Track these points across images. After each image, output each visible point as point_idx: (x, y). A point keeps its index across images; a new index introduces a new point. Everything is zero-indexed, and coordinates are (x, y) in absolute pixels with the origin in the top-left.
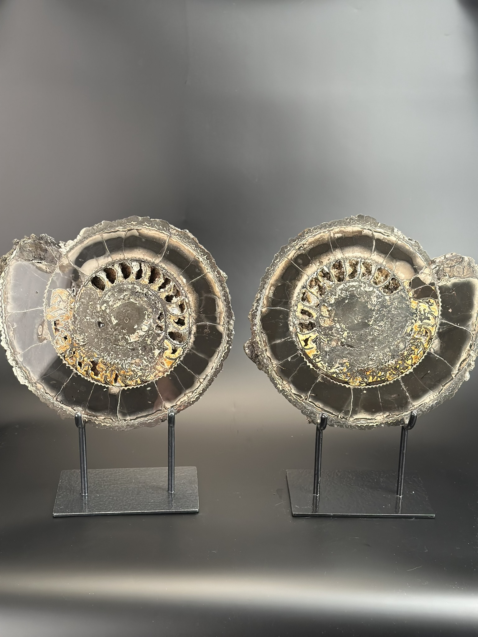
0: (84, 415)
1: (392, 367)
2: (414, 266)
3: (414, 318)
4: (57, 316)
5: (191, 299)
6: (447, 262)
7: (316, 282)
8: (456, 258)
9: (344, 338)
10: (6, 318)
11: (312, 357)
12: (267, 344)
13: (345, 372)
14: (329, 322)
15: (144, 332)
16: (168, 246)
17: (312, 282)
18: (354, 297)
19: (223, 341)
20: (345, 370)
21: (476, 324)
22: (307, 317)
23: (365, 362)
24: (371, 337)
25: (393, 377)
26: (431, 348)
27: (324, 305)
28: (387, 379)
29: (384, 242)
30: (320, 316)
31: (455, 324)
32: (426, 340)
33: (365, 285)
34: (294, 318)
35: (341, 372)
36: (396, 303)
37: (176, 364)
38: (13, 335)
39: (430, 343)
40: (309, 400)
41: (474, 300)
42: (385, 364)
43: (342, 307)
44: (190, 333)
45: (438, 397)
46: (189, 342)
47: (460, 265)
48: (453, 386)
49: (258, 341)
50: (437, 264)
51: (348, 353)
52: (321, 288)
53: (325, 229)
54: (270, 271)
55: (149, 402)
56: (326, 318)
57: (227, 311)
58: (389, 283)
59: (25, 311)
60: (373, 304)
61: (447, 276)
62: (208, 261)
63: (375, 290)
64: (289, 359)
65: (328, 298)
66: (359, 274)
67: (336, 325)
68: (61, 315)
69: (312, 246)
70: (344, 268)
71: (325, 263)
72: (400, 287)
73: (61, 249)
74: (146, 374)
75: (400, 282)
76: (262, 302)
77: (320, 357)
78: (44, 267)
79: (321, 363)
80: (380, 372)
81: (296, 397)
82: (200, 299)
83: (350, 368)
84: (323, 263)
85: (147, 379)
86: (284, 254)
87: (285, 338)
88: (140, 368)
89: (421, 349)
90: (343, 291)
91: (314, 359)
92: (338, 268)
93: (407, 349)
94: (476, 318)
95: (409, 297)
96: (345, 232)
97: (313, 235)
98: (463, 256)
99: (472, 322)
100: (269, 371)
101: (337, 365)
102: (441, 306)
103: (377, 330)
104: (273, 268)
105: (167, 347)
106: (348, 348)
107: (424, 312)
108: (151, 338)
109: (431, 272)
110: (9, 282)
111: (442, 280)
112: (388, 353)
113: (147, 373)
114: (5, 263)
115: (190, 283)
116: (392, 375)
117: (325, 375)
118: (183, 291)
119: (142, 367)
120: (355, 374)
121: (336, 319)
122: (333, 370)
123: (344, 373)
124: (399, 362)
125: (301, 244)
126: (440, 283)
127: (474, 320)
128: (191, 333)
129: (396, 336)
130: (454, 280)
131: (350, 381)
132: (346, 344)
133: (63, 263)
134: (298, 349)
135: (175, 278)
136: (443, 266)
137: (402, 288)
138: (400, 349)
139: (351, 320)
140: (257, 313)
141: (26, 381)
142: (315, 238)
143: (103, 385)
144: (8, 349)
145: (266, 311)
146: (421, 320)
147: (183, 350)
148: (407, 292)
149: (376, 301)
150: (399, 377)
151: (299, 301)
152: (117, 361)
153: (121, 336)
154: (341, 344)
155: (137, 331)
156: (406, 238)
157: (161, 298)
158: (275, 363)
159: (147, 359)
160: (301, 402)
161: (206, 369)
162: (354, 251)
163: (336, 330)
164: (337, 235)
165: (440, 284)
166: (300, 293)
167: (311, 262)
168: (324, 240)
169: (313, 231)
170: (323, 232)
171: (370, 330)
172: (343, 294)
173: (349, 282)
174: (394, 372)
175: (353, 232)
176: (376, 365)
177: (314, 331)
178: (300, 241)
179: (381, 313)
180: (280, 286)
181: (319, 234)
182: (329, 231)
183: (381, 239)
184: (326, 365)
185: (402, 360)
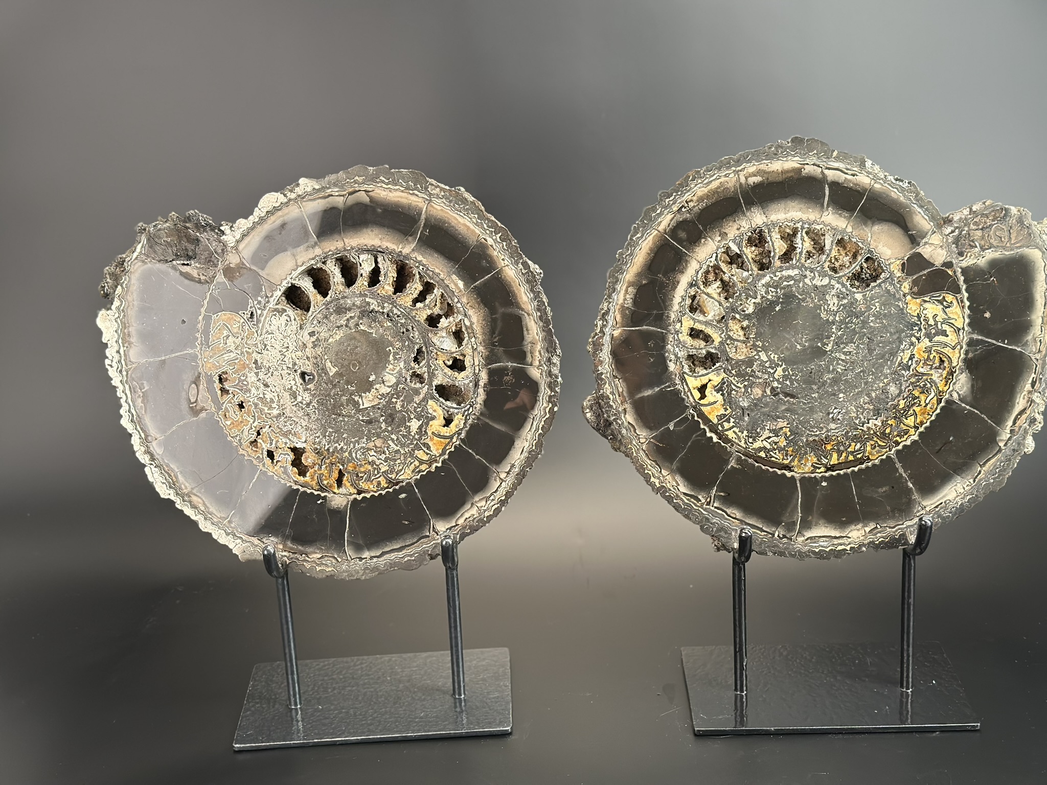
0: (282, 551)
1: (875, 433)
2: (909, 231)
3: (916, 334)
4: (223, 364)
5: (474, 319)
6: (975, 220)
7: (716, 273)
8: (993, 211)
10: (127, 372)
11: (715, 421)
12: (627, 399)
13: (783, 447)
14: (745, 350)
15: (389, 387)
16: (426, 219)
17: (708, 274)
18: (793, 299)
19: (541, 398)
20: (783, 443)
21: (1042, 338)
22: (703, 344)
23: (821, 425)
24: (831, 376)
25: (878, 452)
26: (952, 391)
27: (734, 318)
28: (868, 456)
29: (847, 187)
30: (727, 339)
31: (998, 341)
32: (942, 376)
33: (812, 274)
34: (675, 346)
35: (775, 447)
36: (877, 307)
37: (453, 447)
38: (143, 405)
39: (950, 381)
40: (715, 505)
41: (1034, 291)
42: (862, 428)
43: (769, 319)
44: (476, 385)
45: (972, 488)
46: (474, 403)
47: (1001, 224)
48: (1002, 464)
49: (608, 394)
50: (956, 225)
51: (787, 410)
52: (726, 286)
53: (728, 168)
54: (624, 256)
55: (404, 522)
56: (739, 344)
57: (545, 339)
58: (862, 268)
59: (163, 358)
60: (830, 310)
61: (976, 247)
62: (505, 243)
63: (833, 282)
64: (671, 426)
65: (741, 304)
66: (801, 253)
67: (759, 356)
68: (231, 362)
69: (704, 205)
70: (770, 243)
71: (731, 236)
72: (883, 274)
73: (224, 237)
74: (397, 468)
75: (882, 265)
76: (612, 317)
77: (732, 420)
78: (195, 273)
79: (734, 432)
80: (853, 444)
81: (688, 500)
82: (491, 318)
83: (791, 439)
84: (727, 235)
85: (400, 478)
86: (651, 223)
87: (661, 385)
88: (385, 456)
89: (933, 394)
90: (770, 289)
91: (719, 424)
92: (759, 245)
93: (903, 396)
94: (1041, 326)
95: (902, 293)
96: (769, 173)
97: (705, 182)
98: (1007, 206)
99: (1033, 335)
100: (634, 450)
101: (766, 434)
102: (969, 307)
103: (843, 360)
104: (629, 251)
105: (434, 414)
106: (786, 400)
107: (935, 321)
108: (402, 398)
109: (945, 240)
110: (131, 304)
111: (967, 255)
112: (866, 406)
113: (398, 465)
114: (122, 269)
115: (472, 288)
116: (877, 448)
117: (743, 454)
118: (459, 305)
119: (388, 455)
120: (803, 449)
121: (759, 343)
122: (757, 445)
123: (781, 449)
124: (889, 422)
125: (682, 202)
126: (964, 261)
127: (1036, 330)
128: (479, 385)
129: (881, 372)
130: (990, 255)
131: (793, 464)
132: (782, 392)
133: (230, 263)
134: (689, 406)
135: (443, 280)
136: (969, 227)
137: (888, 276)
138: (890, 396)
139: (788, 344)
140: (604, 340)
141: (172, 492)
142: (710, 187)
143: (316, 493)
144: (135, 431)
145: (621, 334)
146: (929, 336)
147: (464, 418)
148: (898, 283)
149: (836, 305)
150: (892, 452)
151: (684, 312)
152: (339, 445)
153: (344, 398)
154: (771, 393)
155: (375, 387)
156: (891, 178)
157: (418, 321)
158: (644, 434)
159: (397, 440)
160: (698, 510)
161: (511, 452)
162: (788, 209)
163: (760, 366)
164: (753, 180)
165: (964, 264)
166: (685, 296)
167: (705, 235)
168: (726, 191)
169: (705, 175)
170: (725, 176)
171: (828, 361)
172: (771, 293)
173: (781, 269)
174: (880, 443)
175: (784, 172)
176: (844, 430)
177: (717, 369)
178: (681, 194)
179: (848, 328)
180: (645, 284)
181: (716, 179)
182: (736, 172)
183: (840, 182)
184: (744, 435)
185: (895, 418)
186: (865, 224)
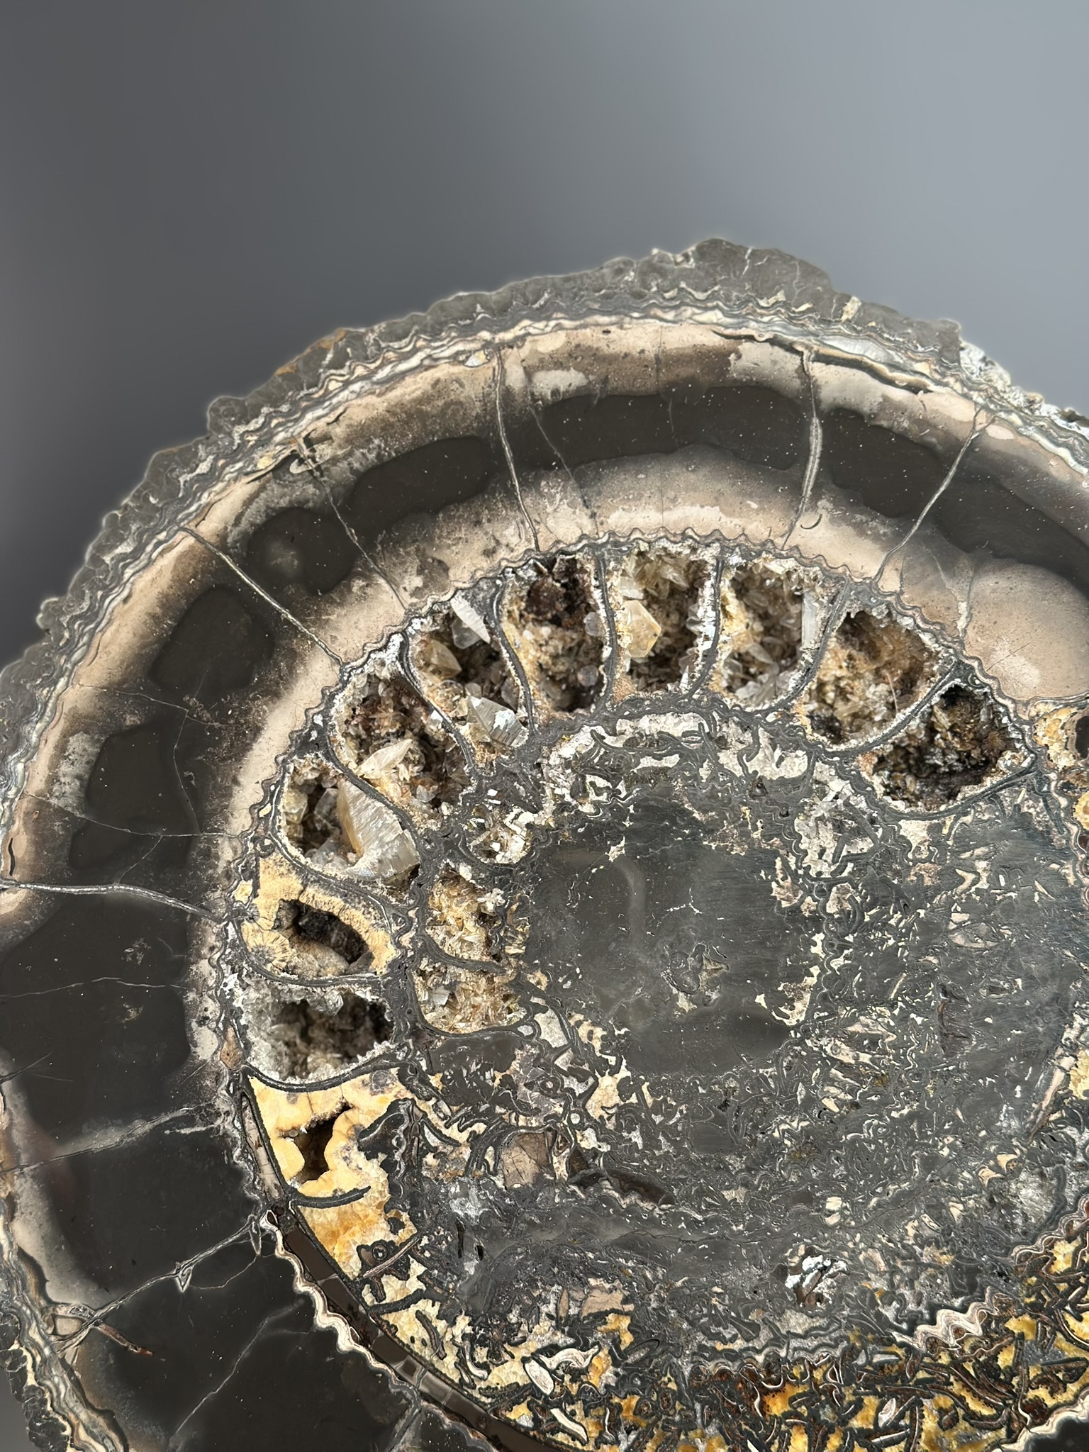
1: (957, 1364)
7: (399, 708)
9: (598, 1126)
11: (352, 1267)
12: (23, 1160)
13: (602, 1391)
14: (483, 1000)
17: (375, 711)
18: (674, 822)
22: (332, 963)
23: (753, 1317)
24: (797, 1124)
27: (452, 878)
29: (889, 430)
30: (420, 953)
33: (748, 737)
34: (226, 968)
35: (574, 1389)
36: (979, 874)
42: (907, 1339)
43: (580, 889)
51: (628, 1244)
52: (435, 755)
53: (467, 332)
54: (65, 620)
56: (464, 975)
58: (931, 729)
60: (807, 874)
63: (823, 771)
64: (182, 1279)
65: (482, 828)
66: (710, 656)
67: (536, 1026)
69: (372, 456)
70: (602, 612)
71: (460, 575)
72: (1008, 754)
75: (1005, 720)
76: (1, 840)
77: (417, 1269)
79: (421, 1316)
80: (871, 1401)
83: (636, 1363)
84: (446, 570)
86: (173, 508)
87: (158, 1114)
90: (589, 779)
91: (366, 1281)
92: (566, 620)
93: (1070, 1225)
95: (1074, 829)
96: (608, 359)
97: (381, 374)
100: (28, 1364)
101: (543, 1332)
103: (843, 1067)
104: (86, 605)
106: (624, 1203)
112: (927, 1255)
116: (963, 1425)
117: (447, 1410)
120: (678, 1406)
121: (539, 979)
122: (508, 1374)
123: (593, 1401)
124: (1013, 1325)
125: (293, 439)
129: (989, 1124)
132: (614, 1173)
134: (256, 1202)
137: (1025, 764)
138: (1019, 1221)
139: (646, 988)
142: (396, 394)
145: (26, 908)
148: (1061, 793)
149: (829, 856)
151: (267, 842)
154: (571, 1170)
156: (1048, 410)
158: (75, 1302)
162: (671, 494)
163: (536, 1063)
164: (553, 381)
166: (280, 783)
167: (366, 565)
168: (455, 413)
169: (380, 349)
170: (455, 359)
171: (789, 1068)
172: (593, 797)
173: (635, 709)
174: (974, 1405)
175: (664, 360)
176: (837, 1342)
177: (375, 1067)
178: (290, 413)
179: (870, 946)
180: (134, 729)
181: (421, 368)
182: (494, 349)
183: (866, 409)
184: (457, 1331)
185: (1035, 1309)
186: (949, 566)
